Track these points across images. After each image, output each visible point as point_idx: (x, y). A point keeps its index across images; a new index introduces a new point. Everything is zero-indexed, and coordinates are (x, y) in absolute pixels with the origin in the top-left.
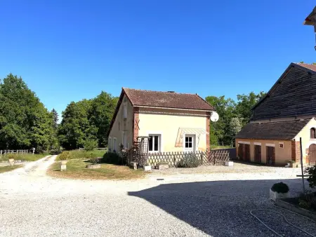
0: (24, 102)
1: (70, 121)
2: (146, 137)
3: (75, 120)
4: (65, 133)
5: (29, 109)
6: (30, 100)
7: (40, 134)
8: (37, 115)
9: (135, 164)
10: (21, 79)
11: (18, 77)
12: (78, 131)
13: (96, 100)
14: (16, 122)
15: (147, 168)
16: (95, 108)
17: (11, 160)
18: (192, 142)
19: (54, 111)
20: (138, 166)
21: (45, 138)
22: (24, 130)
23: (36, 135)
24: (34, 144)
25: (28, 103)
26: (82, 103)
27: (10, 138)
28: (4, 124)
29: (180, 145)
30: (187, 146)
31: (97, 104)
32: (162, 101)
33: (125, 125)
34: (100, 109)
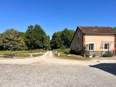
0: (40, 33)
1: (55, 39)
2: (88, 45)
3: (56, 39)
4: (53, 43)
5: (42, 36)
6: (42, 32)
7: (46, 44)
8: (44, 37)
9: (85, 55)
10: (39, 26)
11: (39, 25)
12: (58, 43)
13: (63, 32)
14: (39, 40)
15: (91, 57)
16: (63, 34)
17: (41, 52)
18: (108, 47)
19: (49, 36)
20: (86, 55)
21: (47, 45)
22: (41, 42)
23: (45, 44)
24: (44, 47)
25: (42, 33)
26: (58, 33)
27: (37, 45)
28: (35, 41)
29: (102, 48)
30: (105, 48)
31: (64, 33)
32: (94, 30)
33: (79, 40)
34: (65, 35)
